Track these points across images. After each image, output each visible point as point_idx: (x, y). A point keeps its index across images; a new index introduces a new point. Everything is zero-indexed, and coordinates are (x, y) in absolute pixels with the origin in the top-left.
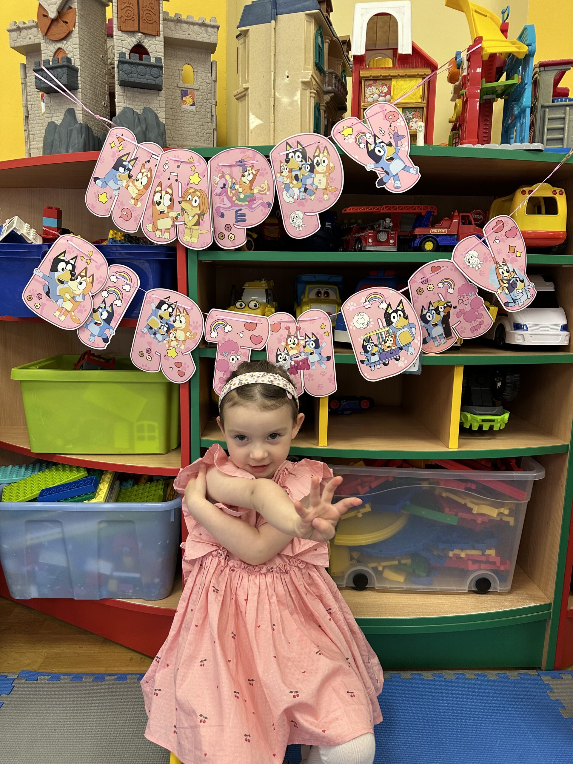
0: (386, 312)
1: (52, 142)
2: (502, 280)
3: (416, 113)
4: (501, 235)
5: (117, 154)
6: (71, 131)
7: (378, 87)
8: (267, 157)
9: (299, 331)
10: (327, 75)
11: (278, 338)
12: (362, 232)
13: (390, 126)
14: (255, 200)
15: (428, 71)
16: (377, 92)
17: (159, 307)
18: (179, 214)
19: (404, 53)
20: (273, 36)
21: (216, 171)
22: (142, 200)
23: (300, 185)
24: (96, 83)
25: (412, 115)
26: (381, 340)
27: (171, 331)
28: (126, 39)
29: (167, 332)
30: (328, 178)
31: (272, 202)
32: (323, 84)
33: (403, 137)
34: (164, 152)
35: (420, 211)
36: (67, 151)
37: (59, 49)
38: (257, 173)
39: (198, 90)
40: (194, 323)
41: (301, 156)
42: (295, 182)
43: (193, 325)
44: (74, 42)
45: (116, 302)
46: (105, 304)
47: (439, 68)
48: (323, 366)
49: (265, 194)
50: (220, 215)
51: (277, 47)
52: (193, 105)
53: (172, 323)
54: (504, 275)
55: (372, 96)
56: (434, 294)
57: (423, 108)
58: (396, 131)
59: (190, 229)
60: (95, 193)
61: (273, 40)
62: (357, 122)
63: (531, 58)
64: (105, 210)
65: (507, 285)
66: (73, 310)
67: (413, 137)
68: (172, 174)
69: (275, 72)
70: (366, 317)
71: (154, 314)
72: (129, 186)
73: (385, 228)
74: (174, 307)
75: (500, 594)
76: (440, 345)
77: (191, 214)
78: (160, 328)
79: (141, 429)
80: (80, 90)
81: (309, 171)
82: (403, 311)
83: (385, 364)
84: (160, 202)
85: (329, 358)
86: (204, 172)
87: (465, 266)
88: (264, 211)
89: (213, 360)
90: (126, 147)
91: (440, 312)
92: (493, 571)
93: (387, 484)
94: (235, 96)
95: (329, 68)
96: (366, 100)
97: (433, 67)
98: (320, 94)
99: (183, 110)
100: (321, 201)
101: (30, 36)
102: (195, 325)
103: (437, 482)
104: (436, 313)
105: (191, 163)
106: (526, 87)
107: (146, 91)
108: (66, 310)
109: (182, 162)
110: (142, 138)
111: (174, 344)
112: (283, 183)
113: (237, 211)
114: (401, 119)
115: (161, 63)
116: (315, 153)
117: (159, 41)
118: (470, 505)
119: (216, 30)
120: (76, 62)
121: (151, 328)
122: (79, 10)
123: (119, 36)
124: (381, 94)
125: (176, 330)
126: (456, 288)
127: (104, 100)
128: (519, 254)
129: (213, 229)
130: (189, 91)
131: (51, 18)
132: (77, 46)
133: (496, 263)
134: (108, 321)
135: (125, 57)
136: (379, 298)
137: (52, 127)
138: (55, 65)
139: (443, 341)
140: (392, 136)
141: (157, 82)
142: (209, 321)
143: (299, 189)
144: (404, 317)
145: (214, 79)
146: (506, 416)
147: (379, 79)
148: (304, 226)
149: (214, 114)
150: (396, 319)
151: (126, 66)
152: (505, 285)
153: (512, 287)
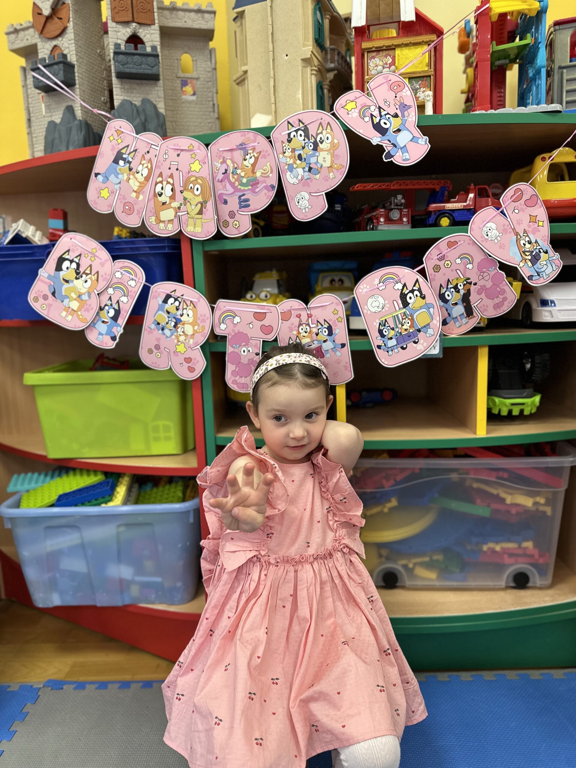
0: (401, 293)
1: (53, 140)
2: (524, 252)
3: (424, 82)
4: (521, 205)
5: (116, 147)
6: (70, 129)
7: (381, 59)
8: (268, 138)
9: (310, 319)
10: (329, 52)
11: (289, 327)
12: (373, 212)
13: (396, 97)
14: (258, 183)
15: (433, 37)
16: (381, 63)
17: (165, 301)
18: (181, 204)
19: (407, 20)
20: (269, 14)
21: (217, 156)
22: (143, 193)
23: (304, 164)
24: (94, 79)
25: (420, 85)
26: (398, 323)
27: (179, 326)
28: (122, 30)
29: (175, 326)
30: (333, 156)
31: (276, 184)
32: (325, 62)
33: (410, 107)
34: (163, 142)
35: (433, 187)
36: (68, 148)
37: (55, 46)
38: (259, 156)
39: (197, 79)
40: (201, 315)
41: (303, 134)
42: (298, 162)
43: (201, 318)
44: (69, 38)
45: (122, 299)
46: (111, 301)
47: (444, 33)
48: (338, 354)
49: (268, 176)
50: (223, 202)
51: (274, 25)
52: (194, 94)
53: (179, 317)
54: (526, 247)
55: (375, 68)
56: (452, 270)
57: (430, 76)
58: (402, 102)
59: (193, 218)
60: (96, 189)
61: (270, 19)
62: (361, 95)
63: (543, 15)
64: (108, 206)
65: (529, 257)
66: (79, 309)
67: (421, 108)
68: (172, 163)
69: (273, 52)
70: (381, 300)
71: (161, 308)
72: (130, 179)
73: (397, 205)
74: (180, 300)
75: (540, 588)
76: (461, 325)
77: (194, 202)
78: (167, 323)
80: (77, 86)
81: (312, 150)
82: (420, 290)
83: (403, 348)
84: (162, 193)
85: (343, 345)
86: (204, 158)
87: (483, 239)
88: (268, 194)
89: (224, 354)
90: (125, 140)
91: (459, 290)
92: (532, 565)
93: (414, 475)
94: (235, 81)
95: (330, 44)
96: (370, 73)
97: (439, 32)
98: (321, 71)
99: (183, 100)
100: (326, 180)
101: (28, 37)
102: (203, 317)
103: (467, 472)
104: (456, 291)
105: (191, 150)
106: (540, 46)
107: (144, 81)
108: (73, 310)
109: (182, 150)
110: (141, 128)
111: (182, 338)
112: (286, 164)
113: (240, 197)
114: (406, 88)
115: (157, 51)
116: (318, 129)
117: (154, 30)
118: (503, 495)
119: (213, 15)
120: (72, 58)
121: (158, 324)
122: (73, 5)
123: (113, 28)
124: (386, 66)
125: (184, 324)
126: (476, 263)
127: (103, 96)
128: (541, 224)
129: (216, 217)
130: (189, 81)
131: (45, 16)
132: (73, 41)
133: (517, 234)
134: (115, 318)
135: (120, 48)
136: (393, 279)
137: (52, 125)
138: (51, 62)
139: (464, 320)
140: (397, 107)
141: (154, 71)
142: (217, 313)
143: (303, 168)
144: (420, 297)
145: (213, 67)
146: (537, 399)
147: (382, 50)
148: (310, 207)
149: (215, 102)
150: (412, 300)
151: (121, 57)
152: (527, 257)
153: (535, 259)
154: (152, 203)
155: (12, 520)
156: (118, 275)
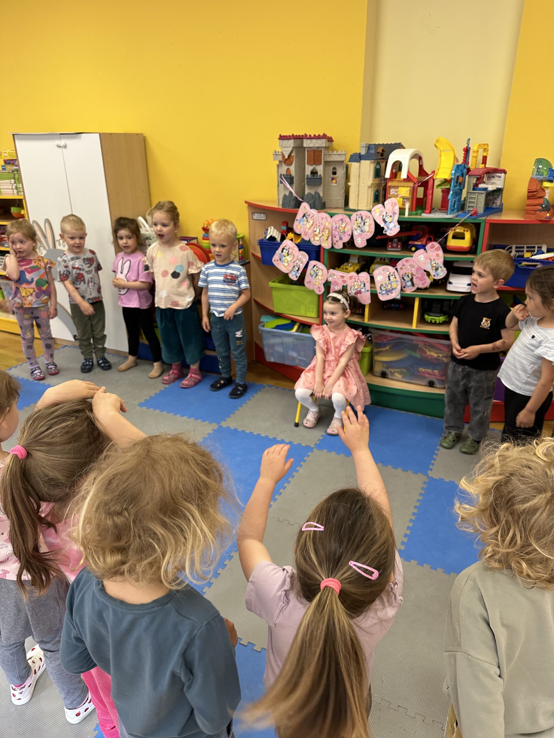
1: (285, 203)
2: (433, 267)
4: (432, 249)
5: (304, 212)
6: (291, 200)
7: (395, 190)
8: (350, 218)
9: (359, 280)
11: (351, 282)
13: (393, 209)
14: (346, 233)
15: (412, 184)
17: (314, 267)
18: (321, 236)
19: (403, 178)
21: (334, 221)
22: (310, 229)
25: (406, 201)
26: (386, 286)
27: (317, 276)
28: (310, 167)
30: (369, 228)
31: (351, 234)
33: (396, 214)
34: (317, 214)
36: (289, 207)
37: (288, 169)
38: (347, 224)
39: (338, 177)
40: (324, 274)
41: (361, 219)
42: (358, 228)
45: (300, 265)
46: (297, 265)
48: (366, 293)
49: (349, 231)
50: (334, 237)
51: (360, 171)
52: (336, 183)
53: (317, 273)
54: (433, 265)
55: (392, 192)
56: (407, 270)
57: (410, 198)
59: (325, 241)
61: (359, 169)
62: (382, 206)
64: (299, 231)
65: (435, 269)
66: (287, 266)
68: (320, 221)
69: (359, 182)
70: (382, 277)
71: (312, 269)
72: (307, 224)
74: (318, 268)
75: (439, 388)
76: (409, 289)
77: (325, 236)
78: (313, 275)
79: (309, 308)
80: (294, 184)
81: (363, 224)
82: (395, 275)
83: (387, 295)
84: (316, 231)
85: (368, 291)
86: (330, 221)
87: (418, 260)
88: (348, 237)
89: (330, 287)
90: (306, 210)
91: (409, 277)
92: (437, 379)
96: (390, 194)
97: (414, 183)
99: (331, 186)
100: (367, 235)
101: (280, 158)
103: (415, 341)
105: (326, 218)
109: (324, 217)
111: (318, 280)
112: (355, 228)
113: (340, 236)
114: (397, 206)
115: (321, 176)
116: (366, 218)
117: (321, 167)
118: (426, 351)
119: (344, 155)
120: (293, 175)
122: (295, 155)
123: (307, 167)
126: (415, 269)
128: (440, 256)
129: (332, 242)
130: (335, 178)
131: (286, 158)
132: (294, 168)
133: (431, 260)
134: (298, 270)
136: (388, 270)
137: (284, 197)
138: (287, 177)
139: (411, 287)
140: (393, 213)
141: (320, 182)
142: (329, 274)
143: (360, 230)
144: (395, 278)
145: (344, 172)
146: (442, 318)
147: (395, 187)
149: (344, 186)
150: (391, 278)
151: (309, 178)
153: (437, 269)
154: (313, 234)
155: (262, 331)
156: (300, 256)
